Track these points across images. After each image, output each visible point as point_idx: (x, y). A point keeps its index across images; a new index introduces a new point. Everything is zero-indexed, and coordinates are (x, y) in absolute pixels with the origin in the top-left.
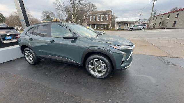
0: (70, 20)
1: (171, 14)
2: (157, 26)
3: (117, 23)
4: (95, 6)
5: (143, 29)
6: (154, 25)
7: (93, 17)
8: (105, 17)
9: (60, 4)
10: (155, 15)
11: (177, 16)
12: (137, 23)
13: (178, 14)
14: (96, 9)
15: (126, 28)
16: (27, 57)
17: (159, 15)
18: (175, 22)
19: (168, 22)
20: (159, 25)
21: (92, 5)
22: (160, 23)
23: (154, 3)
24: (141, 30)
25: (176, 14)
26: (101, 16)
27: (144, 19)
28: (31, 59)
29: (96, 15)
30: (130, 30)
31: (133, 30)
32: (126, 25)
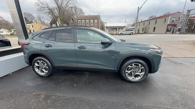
0: (54, 24)
1: (151, 21)
2: (141, 31)
3: (107, 28)
4: (82, 10)
5: (132, 34)
6: (139, 30)
7: (81, 21)
8: (94, 21)
9: (43, 6)
10: (137, 21)
11: (156, 23)
12: (125, 28)
13: (156, 21)
14: (83, 13)
15: (116, 33)
16: (37, 68)
17: (142, 22)
18: (155, 28)
19: (149, 28)
20: (143, 31)
21: (79, 9)
22: (143, 28)
23: (138, 11)
24: (129, 35)
25: (154, 21)
26: (90, 21)
27: (128, 25)
28: (44, 70)
29: (85, 20)
30: (120, 35)
31: (122, 35)
32: (116, 30)
